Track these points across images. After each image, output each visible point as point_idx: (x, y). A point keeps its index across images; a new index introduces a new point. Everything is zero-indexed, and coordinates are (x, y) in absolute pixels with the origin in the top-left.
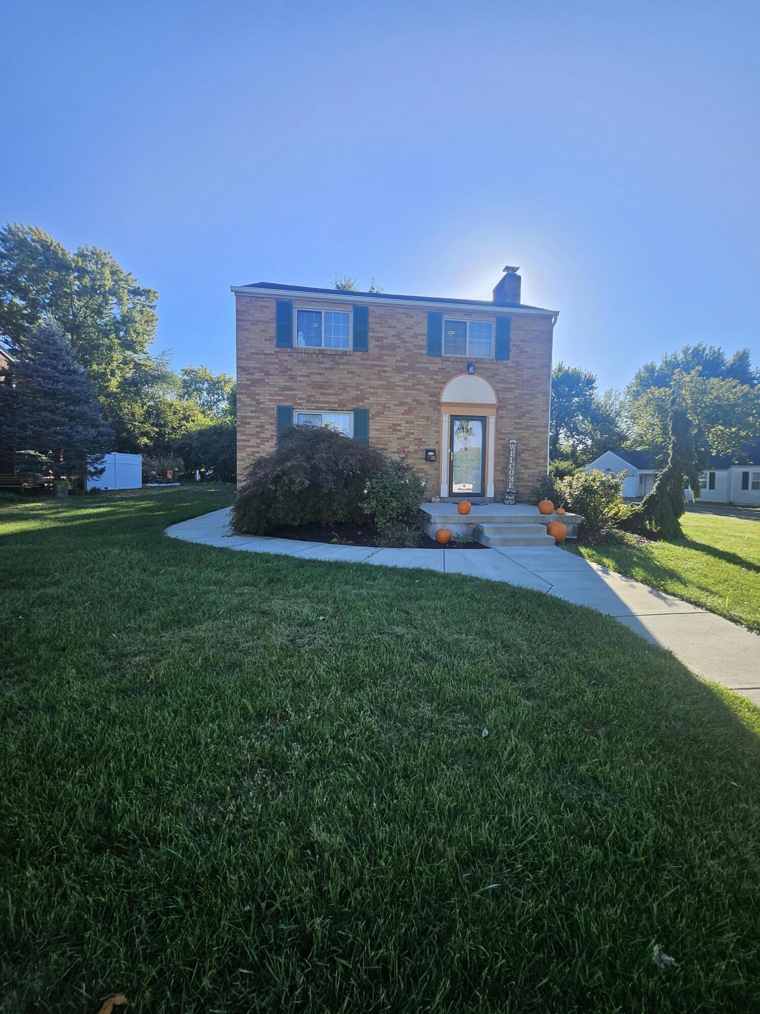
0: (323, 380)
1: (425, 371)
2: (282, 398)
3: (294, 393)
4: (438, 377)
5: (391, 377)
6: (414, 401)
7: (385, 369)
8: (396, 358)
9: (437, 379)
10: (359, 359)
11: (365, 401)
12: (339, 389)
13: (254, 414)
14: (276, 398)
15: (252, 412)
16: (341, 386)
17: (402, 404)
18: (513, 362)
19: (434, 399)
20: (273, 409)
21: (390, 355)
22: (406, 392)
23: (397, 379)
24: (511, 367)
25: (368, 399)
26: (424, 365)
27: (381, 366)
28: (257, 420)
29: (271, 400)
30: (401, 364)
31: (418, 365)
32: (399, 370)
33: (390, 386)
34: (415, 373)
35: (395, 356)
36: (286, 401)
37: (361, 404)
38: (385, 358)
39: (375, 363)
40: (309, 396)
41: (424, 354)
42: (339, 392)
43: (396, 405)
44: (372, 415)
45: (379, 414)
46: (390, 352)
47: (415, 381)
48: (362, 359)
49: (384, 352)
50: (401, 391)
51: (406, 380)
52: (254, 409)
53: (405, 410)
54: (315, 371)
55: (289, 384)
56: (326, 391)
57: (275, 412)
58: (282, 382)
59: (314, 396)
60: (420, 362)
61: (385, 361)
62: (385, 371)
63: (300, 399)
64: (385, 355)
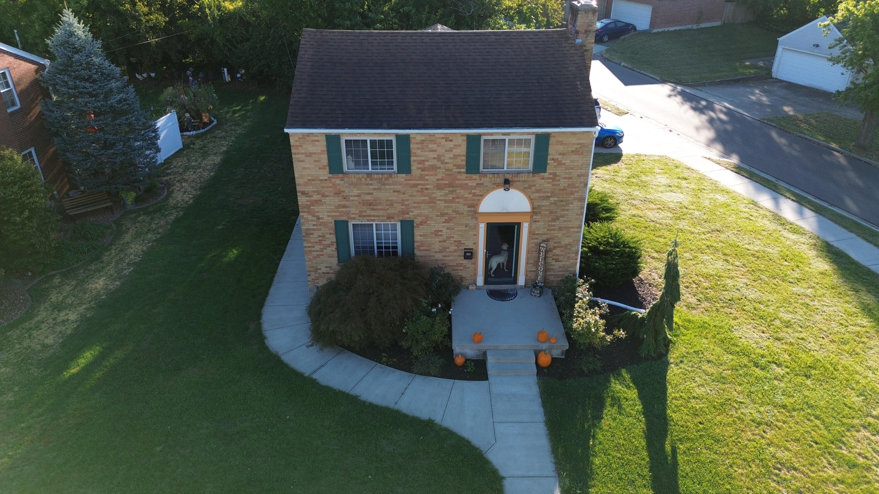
0: (372, 199)
1: (463, 187)
2: (338, 214)
3: (348, 209)
4: (477, 191)
5: (432, 193)
6: (453, 211)
7: (427, 187)
8: (437, 177)
9: (475, 193)
10: (403, 180)
11: (410, 214)
12: (387, 205)
13: (316, 227)
14: (333, 214)
15: (314, 225)
16: (389, 203)
17: (442, 215)
18: (550, 174)
19: (472, 209)
20: (331, 223)
21: (431, 175)
22: (447, 205)
23: (438, 194)
24: (548, 178)
25: (413, 212)
26: (463, 182)
27: (423, 185)
28: (319, 232)
29: (329, 216)
30: (441, 182)
31: (457, 182)
32: (439, 187)
33: (432, 201)
34: (454, 189)
35: (436, 175)
36: (342, 216)
37: (406, 216)
38: (426, 177)
39: (418, 182)
40: (360, 212)
41: (463, 173)
42: (387, 207)
43: (437, 216)
44: (417, 225)
45: (422, 223)
46: (432, 173)
47: (454, 196)
48: (405, 180)
49: (426, 173)
50: (442, 204)
51: (446, 195)
52: (315, 223)
53: (446, 220)
54: (365, 192)
55: (344, 203)
56: (375, 207)
57: (333, 225)
58: (337, 201)
59: (366, 212)
60: (459, 180)
61: (427, 180)
62: (427, 189)
63: (353, 214)
64: (427, 175)
